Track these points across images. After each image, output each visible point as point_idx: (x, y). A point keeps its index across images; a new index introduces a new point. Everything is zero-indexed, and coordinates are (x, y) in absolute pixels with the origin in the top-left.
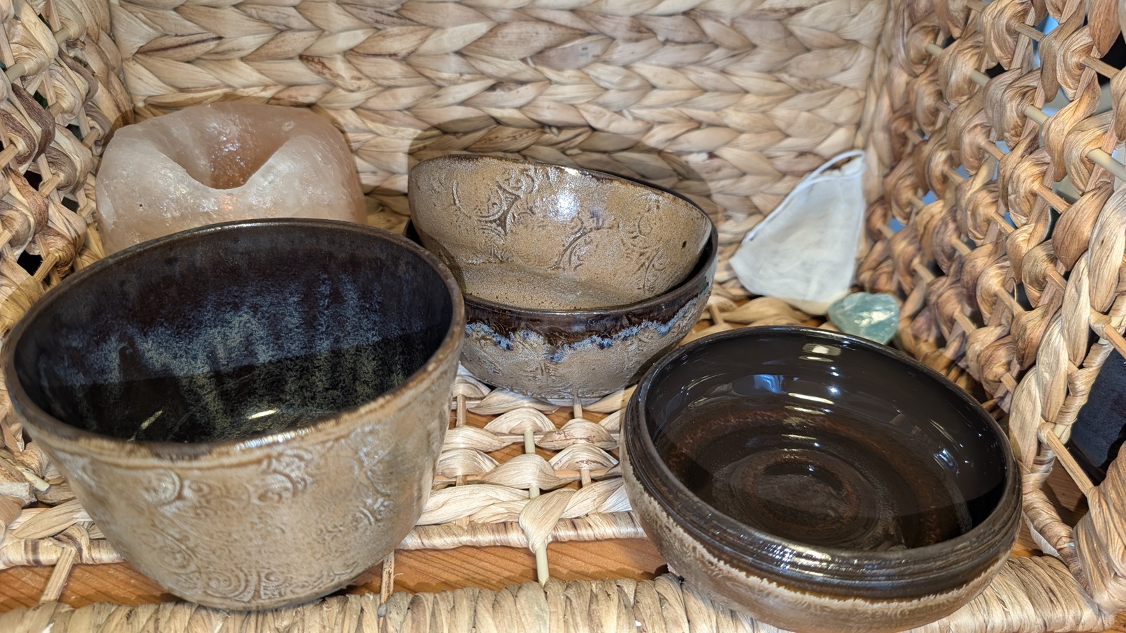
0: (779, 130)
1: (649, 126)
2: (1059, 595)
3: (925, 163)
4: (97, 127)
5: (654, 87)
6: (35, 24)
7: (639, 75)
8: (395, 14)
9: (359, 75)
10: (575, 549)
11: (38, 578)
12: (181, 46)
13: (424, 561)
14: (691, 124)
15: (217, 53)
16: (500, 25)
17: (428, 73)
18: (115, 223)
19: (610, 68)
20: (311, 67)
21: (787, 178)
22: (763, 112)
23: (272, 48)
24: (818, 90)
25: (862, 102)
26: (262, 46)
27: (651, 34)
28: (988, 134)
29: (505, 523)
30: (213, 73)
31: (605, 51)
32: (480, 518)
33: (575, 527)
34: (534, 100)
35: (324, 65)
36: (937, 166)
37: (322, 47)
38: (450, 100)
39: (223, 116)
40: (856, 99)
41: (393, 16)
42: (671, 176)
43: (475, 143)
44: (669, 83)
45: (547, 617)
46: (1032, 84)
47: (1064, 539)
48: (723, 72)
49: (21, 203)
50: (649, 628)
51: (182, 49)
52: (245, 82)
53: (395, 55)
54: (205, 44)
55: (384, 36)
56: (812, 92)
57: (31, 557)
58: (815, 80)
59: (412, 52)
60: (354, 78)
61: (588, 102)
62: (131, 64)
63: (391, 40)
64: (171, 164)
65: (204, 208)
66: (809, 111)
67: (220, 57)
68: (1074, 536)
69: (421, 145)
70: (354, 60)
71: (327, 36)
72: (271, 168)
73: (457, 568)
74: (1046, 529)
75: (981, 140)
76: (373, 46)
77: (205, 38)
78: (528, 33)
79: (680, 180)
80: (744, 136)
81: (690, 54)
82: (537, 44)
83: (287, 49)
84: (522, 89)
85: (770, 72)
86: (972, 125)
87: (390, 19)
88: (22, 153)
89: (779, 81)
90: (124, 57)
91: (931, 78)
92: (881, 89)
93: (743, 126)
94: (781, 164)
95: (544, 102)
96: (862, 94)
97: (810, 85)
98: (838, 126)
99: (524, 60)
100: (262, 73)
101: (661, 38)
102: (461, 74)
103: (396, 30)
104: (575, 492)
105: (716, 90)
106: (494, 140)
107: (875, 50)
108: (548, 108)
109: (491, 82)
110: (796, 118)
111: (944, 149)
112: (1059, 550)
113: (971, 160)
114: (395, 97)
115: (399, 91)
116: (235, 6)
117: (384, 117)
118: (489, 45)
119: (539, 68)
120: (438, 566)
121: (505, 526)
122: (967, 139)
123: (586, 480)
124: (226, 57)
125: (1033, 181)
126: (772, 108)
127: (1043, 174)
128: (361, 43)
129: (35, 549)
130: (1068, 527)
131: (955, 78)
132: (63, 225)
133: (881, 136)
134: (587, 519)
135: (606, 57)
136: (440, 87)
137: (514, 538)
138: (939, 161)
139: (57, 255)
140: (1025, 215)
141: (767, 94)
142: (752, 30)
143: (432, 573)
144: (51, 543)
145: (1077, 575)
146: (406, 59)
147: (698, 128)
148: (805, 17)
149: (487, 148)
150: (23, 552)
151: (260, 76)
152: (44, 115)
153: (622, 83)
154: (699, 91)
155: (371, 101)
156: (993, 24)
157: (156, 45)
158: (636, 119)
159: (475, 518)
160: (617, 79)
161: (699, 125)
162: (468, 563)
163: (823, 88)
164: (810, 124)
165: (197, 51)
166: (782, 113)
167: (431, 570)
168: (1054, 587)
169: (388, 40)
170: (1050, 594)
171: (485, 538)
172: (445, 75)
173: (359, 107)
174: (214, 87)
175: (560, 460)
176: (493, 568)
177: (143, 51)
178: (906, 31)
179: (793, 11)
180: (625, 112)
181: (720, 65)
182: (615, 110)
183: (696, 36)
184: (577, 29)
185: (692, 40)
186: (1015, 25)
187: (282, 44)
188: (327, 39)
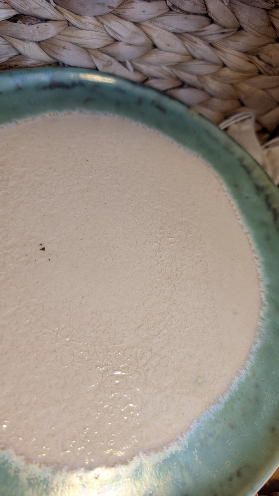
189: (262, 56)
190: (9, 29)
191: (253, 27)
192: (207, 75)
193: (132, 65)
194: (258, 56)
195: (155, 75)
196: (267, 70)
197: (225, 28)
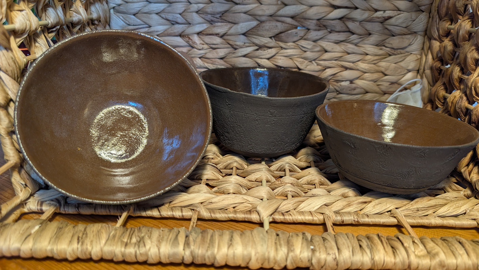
0: (382, 72)
1: (324, 68)
3: (450, 75)
5: (326, 51)
7: (321, 46)
8: (219, 18)
9: (203, 43)
10: (283, 227)
14: (342, 69)
16: (262, 22)
17: (231, 43)
19: (307, 42)
20: (184, 39)
21: (386, 95)
22: (375, 64)
23: (170, 31)
24: (399, 54)
25: (419, 60)
26: (166, 30)
27: (325, 28)
29: (250, 211)
31: (306, 34)
32: (239, 208)
33: (283, 214)
34: (274, 55)
35: (189, 38)
37: (189, 31)
38: (239, 55)
40: (416, 59)
41: (218, 19)
42: (333, 92)
44: (332, 49)
45: (266, 240)
48: (356, 45)
50: (317, 249)
53: (218, 34)
55: (214, 26)
56: (396, 55)
57: (39, 208)
58: (397, 49)
59: (225, 34)
60: (201, 44)
61: (297, 57)
63: (217, 28)
66: (395, 63)
70: (201, 37)
71: (192, 26)
76: (209, 30)
78: (273, 26)
79: (338, 94)
80: (366, 74)
81: (341, 37)
82: (277, 31)
83: (175, 31)
84: (270, 50)
85: (376, 45)
87: (217, 19)
89: (381, 49)
91: (450, 39)
92: (428, 52)
93: (366, 70)
94: (383, 88)
95: (278, 56)
96: (419, 57)
97: (395, 52)
98: (409, 71)
99: (271, 38)
101: (329, 30)
102: (245, 43)
103: (219, 24)
105: (354, 53)
107: (424, 37)
108: (280, 59)
109: (257, 48)
110: (389, 67)
114: (217, 53)
115: (219, 50)
116: (157, 14)
117: (212, 60)
118: (256, 31)
119: (277, 42)
123: (289, 195)
126: (379, 62)
128: (205, 30)
129: (41, 205)
131: (462, 33)
133: (428, 72)
134: (290, 213)
135: (305, 37)
137: (254, 217)
138: (457, 72)
141: (376, 55)
142: (369, 26)
146: (222, 36)
147: (346, 70)
148: (392, 21)
150: (36, 205)
153: (312, 48)
154: (346, 54)
155: (207, 54)
158: (318, 65)
159: (236, 209)
160: (310, 47)
161: (346, 68)
163: (402, 53)
164: (396, 69)
169: (216, 28)
171: (240, 216)
172: (238, 43)
173: (202, 57)
175: (278, 191)
178: (437, 23)
179: (386, 18)
180: (313, 62)
181: (355, 41)
182: (309, 60)
183: (344, 29)
184: (293, 25)
185: (342, 30)
187: (173, 29)
188: (191, 27)
189: (387, 45)
190: (255, 54)
191: (375, 31)
192: (358, 61)
193: (316, 63)
194: (384, 46)
195: (330, 66)
196: (392, 52)
197: (361, 35)
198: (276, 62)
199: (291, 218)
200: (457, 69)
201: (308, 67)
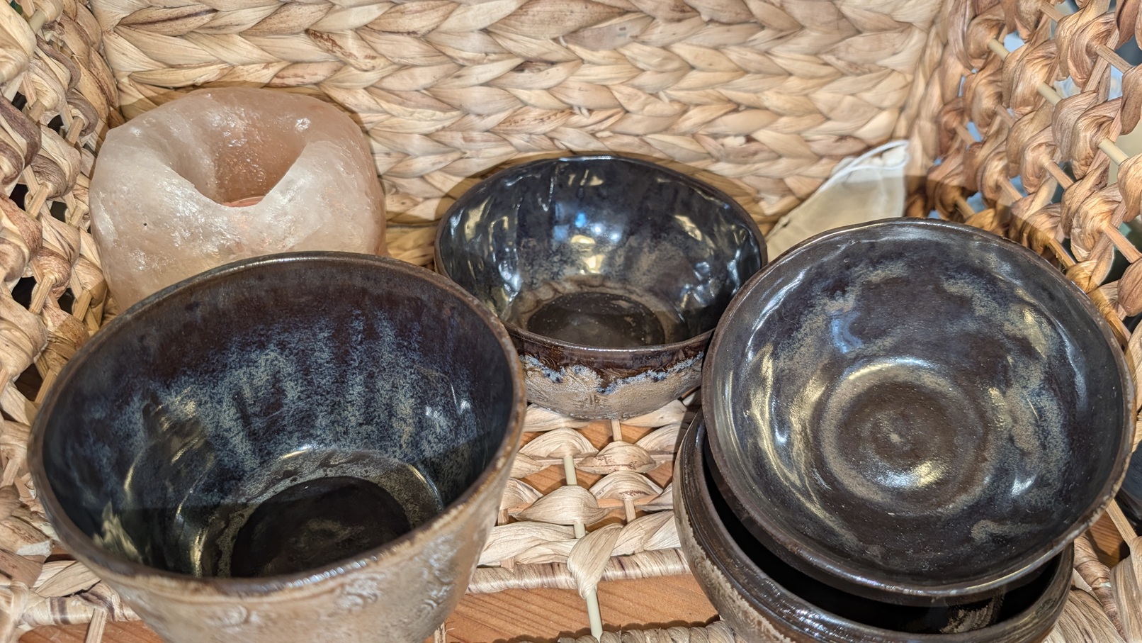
0: (821, 113)
1: (685, 108)
2: (1094, 637)
3: (977, 169)
4: (81, 116)
5: (693, 68)
6: (10, 17)
7: (679, 56)
9: (373, 54)
11: (68, 637)
12: (170, 19)
13: (471, 605)
14: (728, 105)
15: (212, 28)
16: (531, 2)
17: (450, 52)
18: (115, 241)
19: (648, 48)
20: (319, 43)
21: (824, 161)
22: (806, 95)
23: (276, 23)
24: (865, 73)
25: (910, 86)
26: (264, 20)
27: (694, 13)
28: (1052, 154)
29: (551, 565)
30: (208, 49)
31: (644, 31)
32: (525, 559)
33: (621, 564)
34: (564, 80)
35: (334, 43)
36: (991, 175)
37: (332, 23)
38: (473, 81)
39: (226, 108)
40: (903, 83)
42: (704, 159)
43: (499, 125)
44: (711, 65)
46: (1108, 115)
47: (1100, 580)
48: (766, 53)
49: (13, 233)
51: (172, 23)
52: (246, 59)
53: (414, 33)
54: (198, 18)
55: (402, 12)
56: (858, 75)
57: (58, 617)
58: (863, 64)
59: (433, 30)
60: (367, 57)
61: (622, 83)
62: (113, 37)
63: (410, 16)
64: (177, 179)
65: (217, 227)
66: (853, 95)
67: (216, 31)
68: (1112, 578)
69: (439, 126)
70: (368, 37)
71: (338, 11)
72: (291, 182)
73: (505, 613)
74: (1082, 567)
75: (1045, 161)
76: (389, 24)
77: (197, 11)
78: (561, 12)
79: (712, 162)
80: (783, 120)
81: (735, 34)
82: (570, 24)
83: (292, 24)
84: (553, 70)
85: (816, 54)
86: (1036, 144)
88: (9, 175)
89: (826, 64)
90: (104, 29)
91: (991, 78)
92: (932, 76)
93: (785, 110)
94: (817, 147)
95: (574, 82)
96: (909, 78)
97: (856, 68)
98: (881, 109)
99: (556, 40)
100: (263, 50)
101: (705, 18)
102: (487, 54)
104: (621, 529)
105: (758, 72)
106: (520, 123)
107: (928, 33)
108: (578, 90)
109: (518, 61)
110: (839, 102)
111: (1001, 159)
112: (1094, 589)
113: (1031, 178)
114: (412, 77)
115: (417, 71)
117: (399, 97)
118: (519, 24)
119: (571, 46)
120: (485, 610)
121: (552, 568)
122: (1030, 156)
123: (631, 515)
124: (224, 31)
125: (1102, 220)
126: (815, 92)
127: (1113, 212)
128: (376, 19)
129: (63, 610)
130: (1105, 567)
131: (1021, 90)
132: (55, 240)
133: (926, 125)
134: (634, 558)
135: (645, 38)
136: (462, 66)
137: (562, 579)
138: (994, 171)
139: (52, 277)
140: (1087, 250)
141: (812, 77)
142: (800, 11)
143: (480, 619)
144: (79, 603)
145: (1112, 617)
146: (424, 38)
147: (736, 110)
149: (512, 130)
150: (50, 612)
151: (260, 52)
152: (28, 126)
153: (661, 65)
154: (740, 72)
155: (385, 80)
156: (1071, 41)
157: (142, 17)
158: (672, 101)
159: (520, 559)
160: (656, 61)
161: (736, 108)
162: (515, 606)
163: (871, 72)
164: (853, 109)
165: (190, 26)
166: (823, 97)
167: (478, 615)
168: (1089, 628)
169: (406, 16)
170: (1086, 636)
171: (533, 581)
172: (468, 55)
173: (372, 86)
174: (209, 64)
175: (602, 490)
176: (542, 612)
177: (125, 23)
178: (967, 22)
180: (662, 94)
181: (764, 47)
182: (650, 92)
183: (743, 17)
184: (615, 7)
185: (738, 20)
186: (1096, 46)
187: (285, 18)
188: (337, 15)
189: (841, 54)
190: (515, 80)
191: (818, 24)
192: (767, 90)
193: (668, 94)
195: (699, 102)
196: (850, 70)
197: (781, 31)
198: (568, 97)
199: (638, 571)
200: (996, 167)
201: (648, 108)
